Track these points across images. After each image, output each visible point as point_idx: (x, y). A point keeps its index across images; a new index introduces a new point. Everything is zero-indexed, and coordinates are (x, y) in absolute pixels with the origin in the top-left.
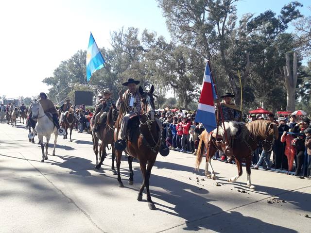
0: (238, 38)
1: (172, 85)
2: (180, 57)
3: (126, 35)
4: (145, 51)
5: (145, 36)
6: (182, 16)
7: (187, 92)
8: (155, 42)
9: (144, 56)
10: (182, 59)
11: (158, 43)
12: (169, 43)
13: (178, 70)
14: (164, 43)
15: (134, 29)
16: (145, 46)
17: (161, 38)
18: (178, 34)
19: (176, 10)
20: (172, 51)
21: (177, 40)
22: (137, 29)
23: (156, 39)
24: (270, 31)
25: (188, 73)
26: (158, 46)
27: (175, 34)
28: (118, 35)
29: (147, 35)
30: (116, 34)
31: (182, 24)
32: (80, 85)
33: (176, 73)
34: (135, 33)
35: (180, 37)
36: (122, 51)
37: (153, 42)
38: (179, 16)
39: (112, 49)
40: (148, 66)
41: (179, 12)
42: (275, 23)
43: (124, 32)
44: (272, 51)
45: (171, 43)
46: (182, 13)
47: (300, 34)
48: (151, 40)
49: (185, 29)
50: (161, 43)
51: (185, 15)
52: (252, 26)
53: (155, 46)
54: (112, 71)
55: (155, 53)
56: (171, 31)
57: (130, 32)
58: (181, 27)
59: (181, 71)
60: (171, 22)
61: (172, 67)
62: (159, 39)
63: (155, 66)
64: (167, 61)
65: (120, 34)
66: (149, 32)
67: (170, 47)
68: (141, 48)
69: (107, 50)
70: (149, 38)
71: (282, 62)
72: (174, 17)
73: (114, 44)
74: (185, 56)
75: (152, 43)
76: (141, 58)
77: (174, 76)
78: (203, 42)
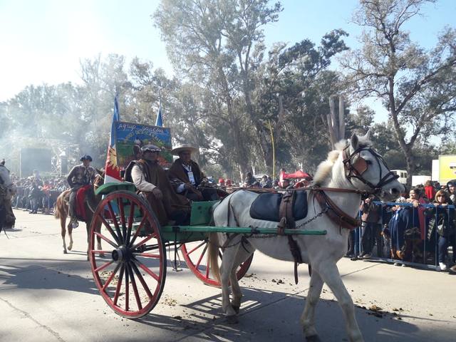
0: (267, 75)
1: (178, 140)
2: (188, 100)
3: (105, 65)
4: (135, 89)
5: (135, 68)
6: (189, 41)
7: (201, 150)
8: (151, 77)
9: (134, 96)
10: (191, 101)
11: (154, 78)
12: (171, 79)
13: (185, 118)
14: (164, 79)
15: (117, 56)
16: (135, 81)
17: (160, 71)
18: (184, 66)
19: (181, 32)
20: (176, 91)
21: (183, 75)
22: (122, 57)
23: (152, 72)
24: (309, 67)
25: (201, 123)
26: (155, 82)
27: (180, 67)
28: (92, 64)
29: (138, 66)
30: (89, 63)
31: (188, 52)
32: (30, 139)
33: (183, 122)
34: (120, 62)
35: (188, 71)
36: (100, 89)
37: (147, 76)
38: (184, 41)
39: (82, 84)
40: (140, 112)
41: (184, 35)
42: (315, 56)
43: (103, 60)
44: (312, 95)
45: (175, 79)
46: (190, 37)
47: (346, 72)
48: (144, 73)
49: (194, 59)
50: (159, 78)
51: (194, 40)
52: (285, 60)
53: (150, 83)
54: (83, 117)
55: (152, 92)
56: (174, 61)
57: (112, 60)
58: (188, 56)
59: (189, 119)
60: (173, 50)
61: (177, 113)
62: (155, 72)
63: (152, 112)
64: (169, 105)
65: (95, 63)
66: (142, 62)
67: (173, 85)
68: (129, 85)
69: (75, 86)
70: (142, 70)
71: (325, 109)
72: (178, 42)
73: (85, 77)
74: (196, 98)
75: (146, 78)
76: (130, 100)
77: (181, 126)
78: (221, 80)
